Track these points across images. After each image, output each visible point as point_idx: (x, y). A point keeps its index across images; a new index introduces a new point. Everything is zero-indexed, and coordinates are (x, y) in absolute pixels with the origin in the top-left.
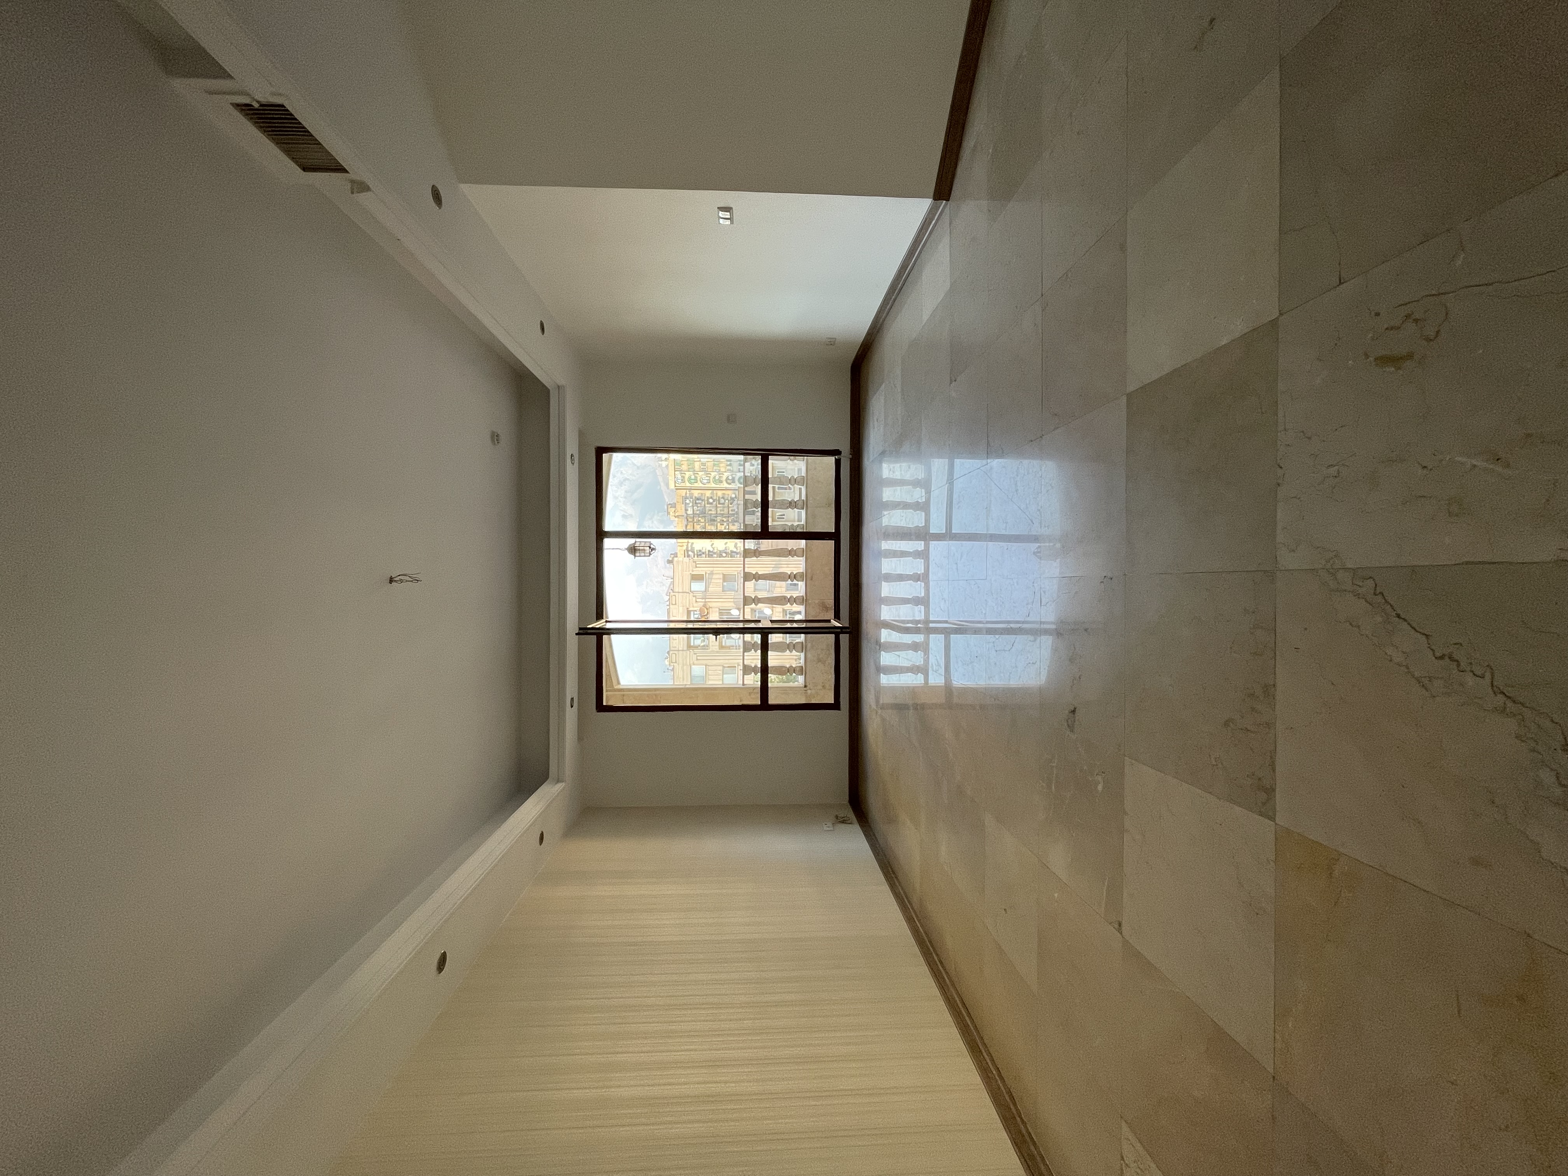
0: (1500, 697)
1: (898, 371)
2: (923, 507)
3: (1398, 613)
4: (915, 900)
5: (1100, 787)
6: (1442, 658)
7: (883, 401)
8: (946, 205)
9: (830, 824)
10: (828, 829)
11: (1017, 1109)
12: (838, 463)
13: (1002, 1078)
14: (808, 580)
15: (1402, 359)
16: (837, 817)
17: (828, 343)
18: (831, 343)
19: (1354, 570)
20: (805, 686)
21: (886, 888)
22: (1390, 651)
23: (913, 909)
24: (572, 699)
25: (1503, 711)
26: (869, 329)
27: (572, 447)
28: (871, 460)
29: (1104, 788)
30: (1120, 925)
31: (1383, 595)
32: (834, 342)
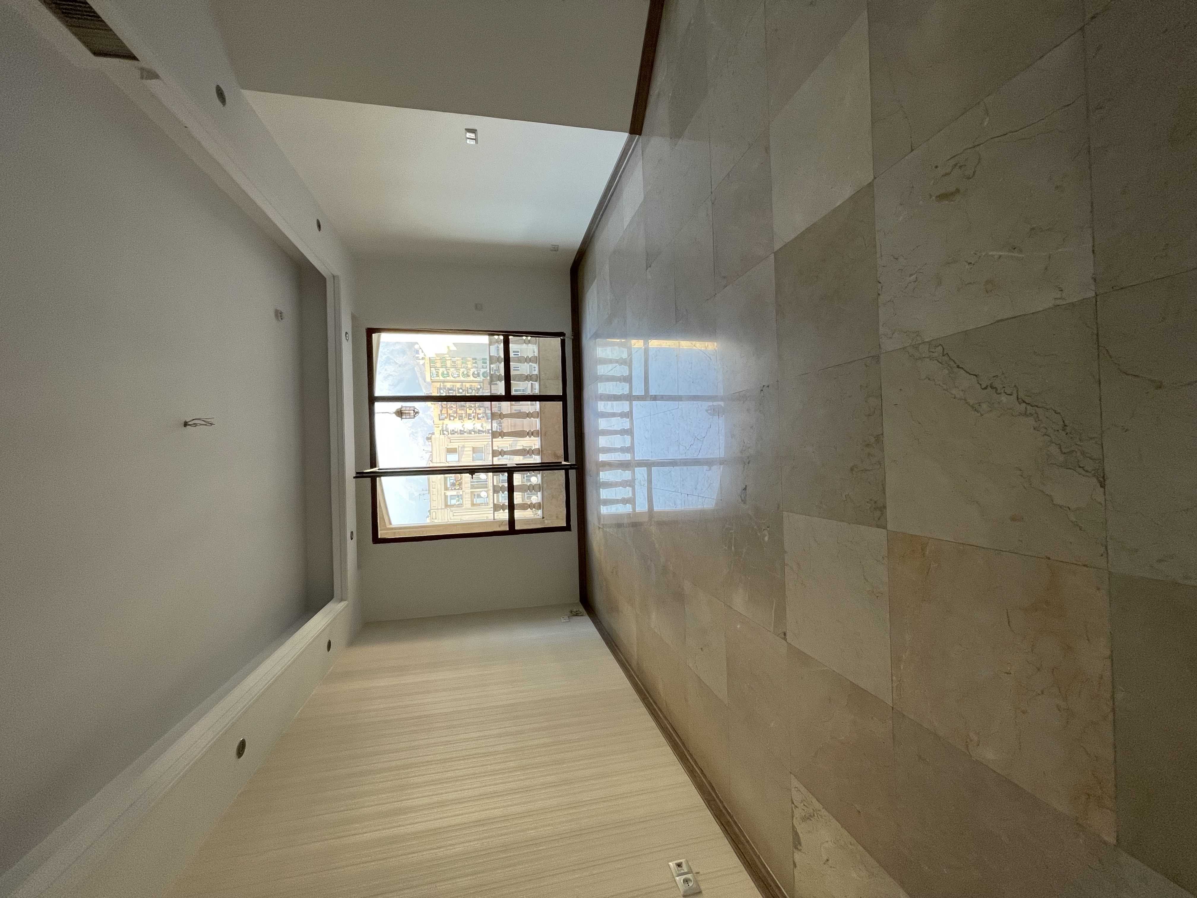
0: (1024, 405)
1: (607, 268)
2: (628, 379)
3: (958, 364)
4: (634, 663)
5: (766, 539)
6: (986, 388)
7: (596, 292)
8: (639, 138)
9: (566, 617)
10: (565, 621)
11: (716, 794)
12: (563, 343)
13: (705, 776)
14: (542, 435)
15: (952, 194)
16: (571, 612)
17: (552, 249)
18: (555, 249)
19: (929, 343)
20: (543, 518)
21: (611, 657)
22: (954, 391)
23: (633, 670)
24: (352, 533)
25: (1025, 414)
26: (584, 238)
27: (346, 325)
28: (588, 338)
29: (769, 539)
30: (785, 634)
31: (948, 355)
32: (558, 248)
